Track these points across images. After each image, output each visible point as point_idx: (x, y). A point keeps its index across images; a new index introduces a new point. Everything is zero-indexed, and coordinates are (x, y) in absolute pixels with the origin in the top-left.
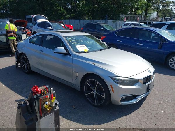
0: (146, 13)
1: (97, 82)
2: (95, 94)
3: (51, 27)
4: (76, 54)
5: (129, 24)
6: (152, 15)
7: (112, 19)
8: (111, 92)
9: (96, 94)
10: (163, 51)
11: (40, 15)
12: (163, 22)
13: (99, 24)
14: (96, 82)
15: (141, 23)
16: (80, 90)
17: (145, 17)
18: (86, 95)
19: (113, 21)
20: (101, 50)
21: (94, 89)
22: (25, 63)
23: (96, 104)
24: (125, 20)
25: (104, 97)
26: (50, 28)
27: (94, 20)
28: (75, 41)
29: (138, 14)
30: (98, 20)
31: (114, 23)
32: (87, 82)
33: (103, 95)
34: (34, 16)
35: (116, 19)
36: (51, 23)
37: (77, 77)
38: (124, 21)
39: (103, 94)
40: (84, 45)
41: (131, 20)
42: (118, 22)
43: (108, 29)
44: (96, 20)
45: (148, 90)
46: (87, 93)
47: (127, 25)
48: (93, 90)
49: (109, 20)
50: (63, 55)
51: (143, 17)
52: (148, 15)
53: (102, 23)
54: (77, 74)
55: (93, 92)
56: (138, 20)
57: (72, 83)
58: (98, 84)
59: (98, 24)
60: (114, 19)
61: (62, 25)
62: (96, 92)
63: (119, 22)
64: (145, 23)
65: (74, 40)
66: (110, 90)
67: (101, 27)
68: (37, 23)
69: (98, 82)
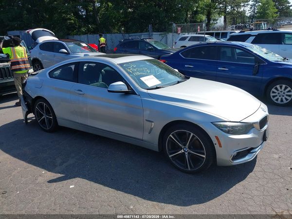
0: (209, 19)
1: (190, 134)
2: (186, 153)
3: (67, 50)
4: (146, 91)
5: (187, 37)
6: (218, 21)
7: (159, 32)
8: (217, 147)
9: (189, 153)
10: (261, 77)
11: (42, 29)
12: (247, 33)
13: (143, 39)
14: (188, 134)
15: (206, 36)
16: (157, 150)
17: (208, 25)
18: (170, 156)
19: (161, 34)
20: (179, 82)
21: (185, 145)
22: (44, 115)
23: (189, 169)
24: (179, 32)
25: (204, 156)
26: (64, 50)
27: (130, 35)
28: (137, 71)
29: (199, 20)
30: (136, 34)
31: (163, 37)
32: (171, 136)
33: (203, 154)
34: (31, 31)
35: (166, 31)
36: (64, 43)
37: (151, 129)
38: (177, 33)
39: (202, 151)
40: (152, 76)
41: (189, 32)
42: (168, 35)
43: (159, 48)
44: (132, 34)
45: (264, 138)
46: (171, 154)
47: (183, 39)
48: (183, 147)
49: (154, 33)
50: (122, 95)
51: (204, 25)
52: (212, 22)
53: (148, 39)
54: (153, 123)
55: (183, 151)
56: (199, 31)
57: (142, 140)
58: (193, 136)
59: (143, 41)
60: (161, 32)
61: (84, 45)
62: (189, 151)
63: (170, 35)
64: (211, 34)
65: (135, 68)
66: (215, 144)
67: (147, 45)
68: (37, 43)
69: (192, 134)
